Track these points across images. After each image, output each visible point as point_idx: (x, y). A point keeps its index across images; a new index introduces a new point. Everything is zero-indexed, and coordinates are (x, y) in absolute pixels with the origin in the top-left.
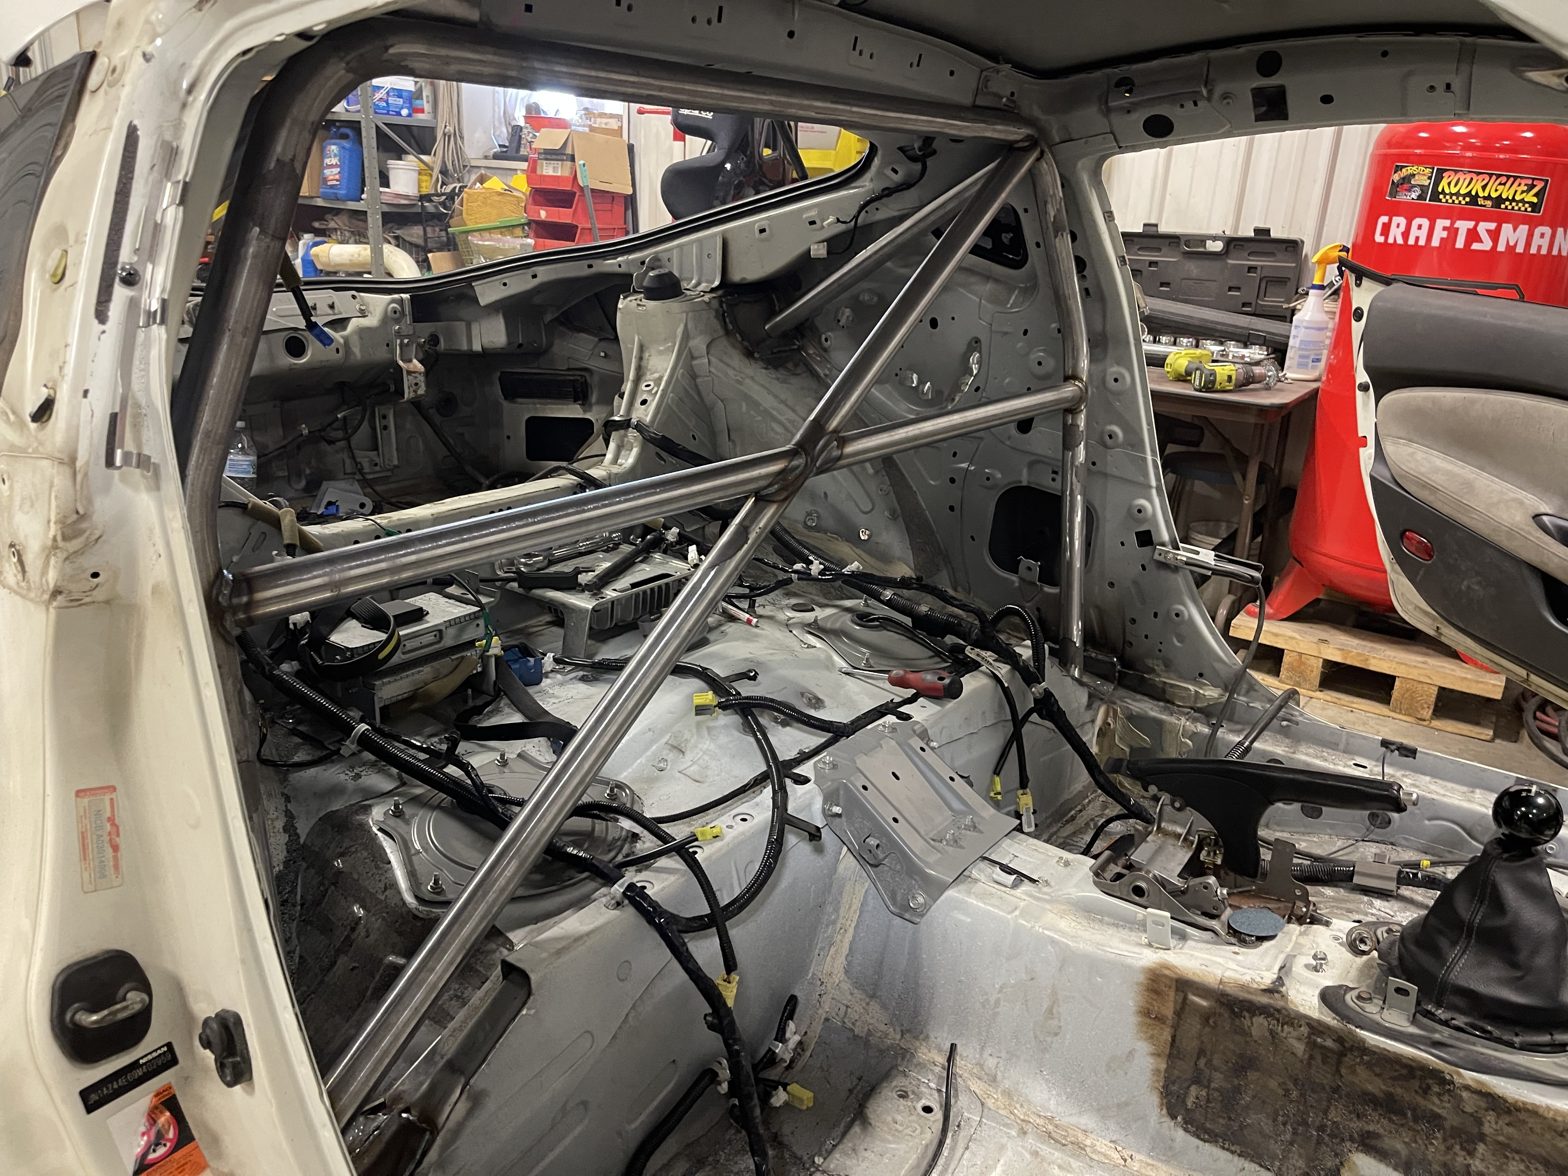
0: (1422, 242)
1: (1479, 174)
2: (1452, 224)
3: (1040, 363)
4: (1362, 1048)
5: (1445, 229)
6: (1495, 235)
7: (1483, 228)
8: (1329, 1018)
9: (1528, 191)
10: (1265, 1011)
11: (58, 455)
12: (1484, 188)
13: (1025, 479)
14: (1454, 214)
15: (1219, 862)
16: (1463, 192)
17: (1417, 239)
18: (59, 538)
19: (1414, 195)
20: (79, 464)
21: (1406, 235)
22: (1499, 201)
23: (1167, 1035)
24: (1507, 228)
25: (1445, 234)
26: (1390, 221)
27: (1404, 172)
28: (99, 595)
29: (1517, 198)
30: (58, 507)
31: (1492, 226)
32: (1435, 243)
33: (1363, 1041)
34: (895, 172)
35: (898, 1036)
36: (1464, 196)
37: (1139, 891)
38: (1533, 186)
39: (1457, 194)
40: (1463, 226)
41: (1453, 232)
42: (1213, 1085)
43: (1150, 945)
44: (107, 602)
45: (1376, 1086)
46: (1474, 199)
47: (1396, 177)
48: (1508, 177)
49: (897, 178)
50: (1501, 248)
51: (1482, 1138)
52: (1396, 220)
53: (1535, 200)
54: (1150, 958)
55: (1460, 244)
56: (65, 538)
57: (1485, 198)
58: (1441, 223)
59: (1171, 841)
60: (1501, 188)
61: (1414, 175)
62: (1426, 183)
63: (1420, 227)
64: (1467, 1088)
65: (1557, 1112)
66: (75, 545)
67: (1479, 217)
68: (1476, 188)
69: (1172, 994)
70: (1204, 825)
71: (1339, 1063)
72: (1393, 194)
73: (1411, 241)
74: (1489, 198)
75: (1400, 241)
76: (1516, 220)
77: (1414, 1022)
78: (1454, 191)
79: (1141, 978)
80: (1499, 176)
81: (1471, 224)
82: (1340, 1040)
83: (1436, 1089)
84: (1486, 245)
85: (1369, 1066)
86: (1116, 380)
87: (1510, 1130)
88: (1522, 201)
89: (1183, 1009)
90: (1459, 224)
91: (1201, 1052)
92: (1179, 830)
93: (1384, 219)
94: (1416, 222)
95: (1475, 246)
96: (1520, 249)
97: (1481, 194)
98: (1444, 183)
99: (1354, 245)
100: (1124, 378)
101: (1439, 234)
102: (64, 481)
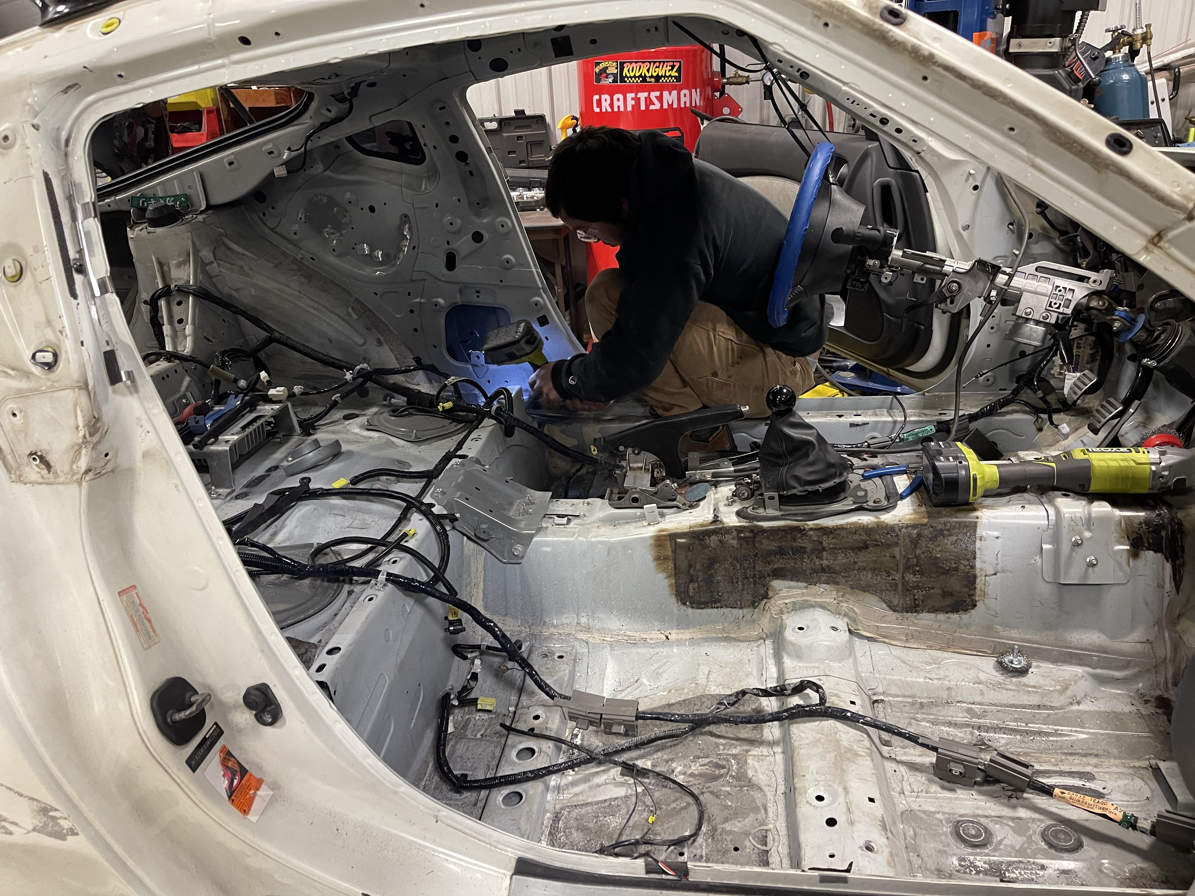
0: (622, 109)
1: (643, 62)
2: (636, 95)
3: (451, 224)
4: (763, 530)
5: (632, 99)
6: (660, 99)
7: (654, 95)
8: (744, 523)
9: (672, 70)
10: (715, 532)
11: (78, 385)
12: (648, 70)
13: (459, 299)
14: (637, 89)
15: (664, 474)
16: (637, 75)
17: (619, 107)
18: (87, 436)
19: (610, 80)
20: (90, 387)
21: (612, 105)
22: (658, 78)
23: (671, 565)
24: (666, 93)
25: (633, 102)
26: (600, 97)
27: (601, 66)
28: (109, 467)
29: (668, 74)
30: (83, 417)
31: (658, 94)
32: (629, 109)
33: (762, 527)
34: (330, 111)
35: (528, 630)
36: (639, 77)
37: (635, 500)
38: (673, 67)
39: (635, 77)
40: (642, 96)
41: (637, 100)
42: (700, 579)
43: (649, 525)
44: (113, 471)
45: (773, 546)
46: (644, 79)
47: (597, 70)
48: (660, 62)
49: (332, 115)
50: (665, 106)
51: (824, 549)
52: (604, 97)
53: (677, 74)
54: (651, 531)
55: (643, 107)
56: (91, 435)
57: (650, 77)
58: (630, 96)
59: (638, 472)
60: (657, 69)
61: (607, 68)
62: (615, 71)
63: (618, 100)
64: (812, 529)
65: (849, 524)
66: (95, 439)
67: (650, 89)
68: (644, 71)
69: (668, 543)
70: (652, 458)
71: (754, 542)
72: (598, 81)
73: (616, 109)
74: (652, 77)
75: (609, 110)
76: (670, 88)
77: (780, 510)
78: (632, 75)
79: (651, 542)
80: (654, 62)
81: (646, 94)
82: (752, 531)
83: (799, 535)
84: (657, 106)
85: (768, 538)
86: (503, 226)
87: (833, 540)
88: (670, 76)
89: (676, 547)
90: (640, 95)
91: (690, 566)
92: (640, 465)
93: (596, 97)
94: (616, 97)
95: (652, 107)
96: (675, 106)
97: (647, 75)
98: (625, 71)
99: (581, 114)
100: (507, 224)
101: (630, 103)
102: (84, 400)
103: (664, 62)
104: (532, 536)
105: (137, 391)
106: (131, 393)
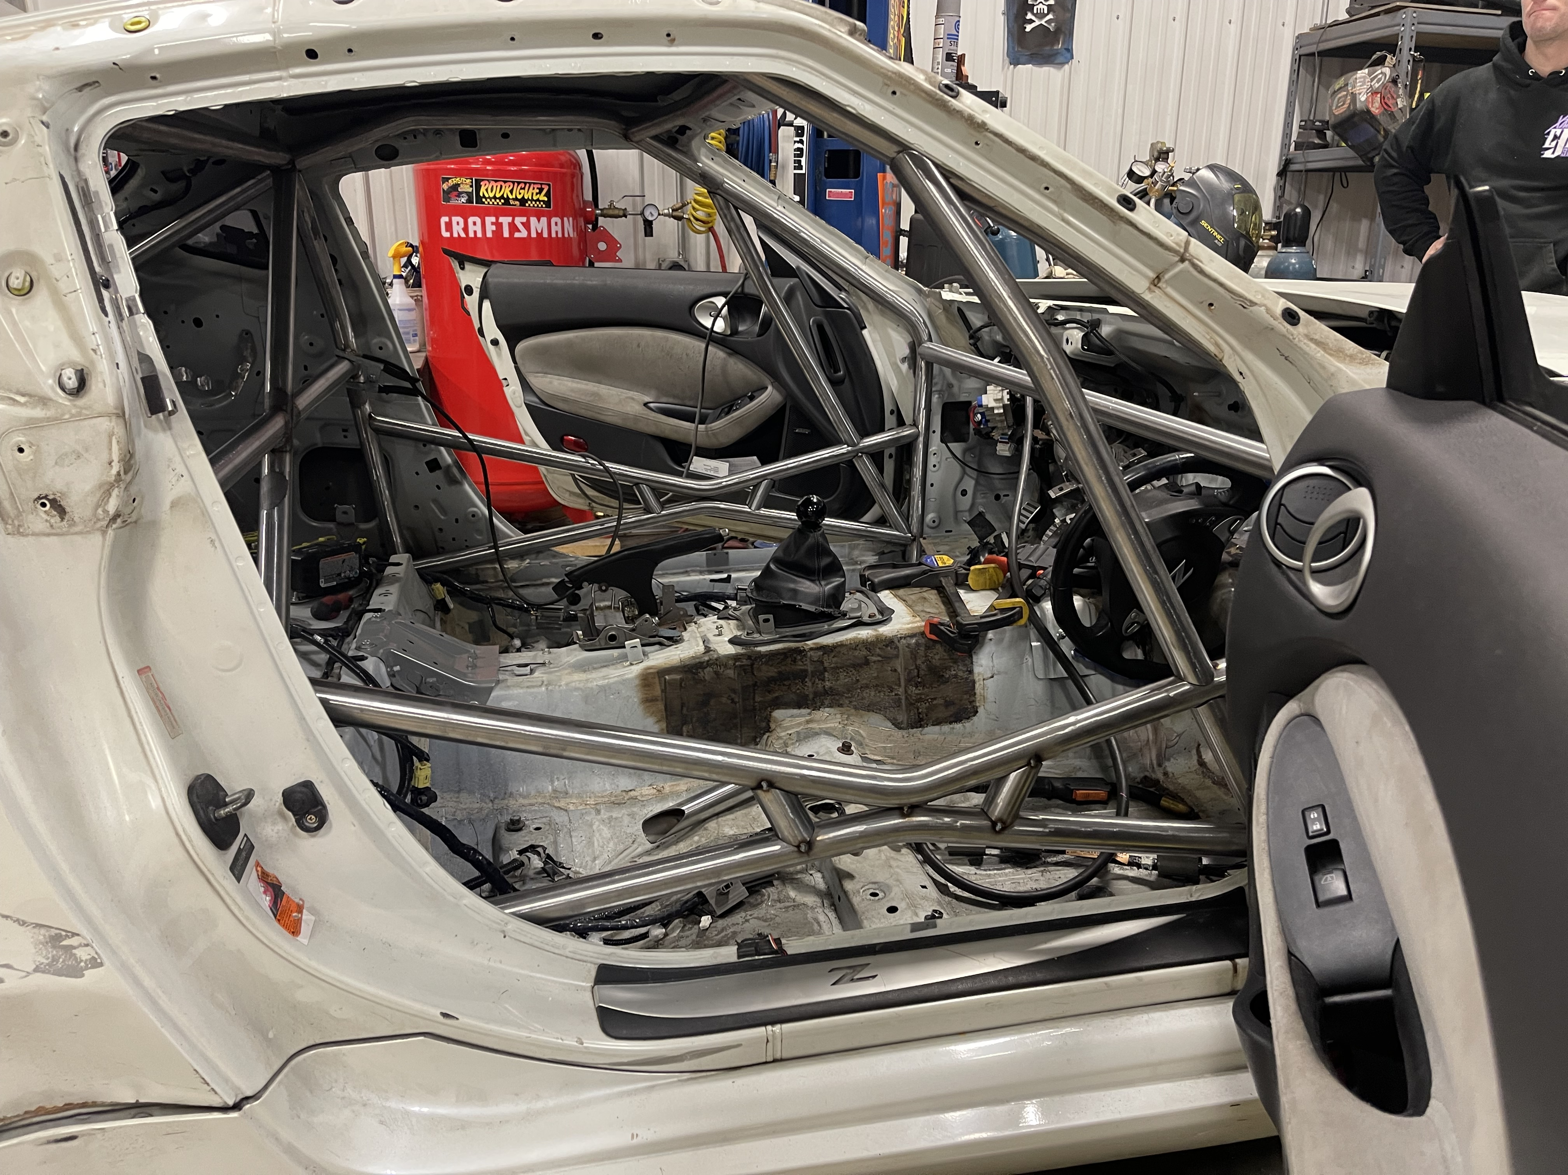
0: (479, 235)
1: (505, 182)
2: (497, 219)
3: (311, 344)
4: (761, 655)
5: (493, 223)
6: (527, 225)
7: (519, 221)
8: (739, 650)
9: (540, 193)
10: (709, 663)
11: (115, 411)
12: (511, 192)
13: (320, 441)
14: (498, 213)
15: (637, 613)
16: (498, 195)
17: (475, 232)
18: (122, 473)
19: (463, 200)
20: (127, 416)
21: (466, 229)
22: (523, 201)
23: (661, 706)
24: (533, 220)
25: (494, 228)
26: (450, 220)
27: (451, 183)
28: (134, 517)
29: (535, 198)
30: (120, 449)
31: (524, 219)
32: (489, 235)
33: (760, 652)
34: (155, 192)
36: (500, 198)
37: (613, 638)
38: (541, 190)
39: (495, 198)
40: (505, 220)
41: (499, 226)
42: (694, 720)
43: (631, 664)
44: (136, 522)
45: (772, 672)
46: (507, 200)
47: (445, 186)
48: (525, 183)
49: (158, 197)
50: (534, 235)
51: (825, 670)
52: (455, 219)
53: (546, 199)
54: (636, 670)
55: (506, 234)
56: (126, 473)
57: (513, 199)
58: (490, 220)
59: (607, 611)
60: (522, 191)
61: (459, 185)
62: (470, 190)
63: (475, 224)
64: (811, 649)
65: (850, 639)
66: (129, 477)
67: (513, 214)
68: (506, 192)
69: (657, 680)
70: (622, 594)
71: (752, 669)
72: (447, 200)
73: (471, 235)
74: (516, 199)
75: (463, 235)
76: (539, 215)
77: (777, 633)
78: (492, 195)
79: (637, 682)
80: (519, 183)
81: (510, 219)
82: (749, 657)
83: (799, 657)
84: (523, 234)
85: (766, 663)
86: (381, 348)
87: (835, 659)
88: (538, 200)
89: (666, 686)
90: (501, 219)
91: (683, 705)
92: (608, 603)
93: (446, 219)
94: (471, 220)
95: (517, 235)
96: (545, 235)
97: (511, 197)
98: (483, 191)
99: (422, 242)
100: (386, 345)
101: (490, 229)
102: (119, 430)
103: (530, 184)
104: (491, 690)
105: (170, 429)
106: (164, 430)
